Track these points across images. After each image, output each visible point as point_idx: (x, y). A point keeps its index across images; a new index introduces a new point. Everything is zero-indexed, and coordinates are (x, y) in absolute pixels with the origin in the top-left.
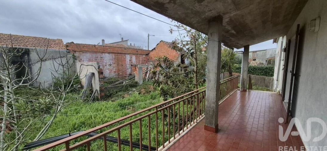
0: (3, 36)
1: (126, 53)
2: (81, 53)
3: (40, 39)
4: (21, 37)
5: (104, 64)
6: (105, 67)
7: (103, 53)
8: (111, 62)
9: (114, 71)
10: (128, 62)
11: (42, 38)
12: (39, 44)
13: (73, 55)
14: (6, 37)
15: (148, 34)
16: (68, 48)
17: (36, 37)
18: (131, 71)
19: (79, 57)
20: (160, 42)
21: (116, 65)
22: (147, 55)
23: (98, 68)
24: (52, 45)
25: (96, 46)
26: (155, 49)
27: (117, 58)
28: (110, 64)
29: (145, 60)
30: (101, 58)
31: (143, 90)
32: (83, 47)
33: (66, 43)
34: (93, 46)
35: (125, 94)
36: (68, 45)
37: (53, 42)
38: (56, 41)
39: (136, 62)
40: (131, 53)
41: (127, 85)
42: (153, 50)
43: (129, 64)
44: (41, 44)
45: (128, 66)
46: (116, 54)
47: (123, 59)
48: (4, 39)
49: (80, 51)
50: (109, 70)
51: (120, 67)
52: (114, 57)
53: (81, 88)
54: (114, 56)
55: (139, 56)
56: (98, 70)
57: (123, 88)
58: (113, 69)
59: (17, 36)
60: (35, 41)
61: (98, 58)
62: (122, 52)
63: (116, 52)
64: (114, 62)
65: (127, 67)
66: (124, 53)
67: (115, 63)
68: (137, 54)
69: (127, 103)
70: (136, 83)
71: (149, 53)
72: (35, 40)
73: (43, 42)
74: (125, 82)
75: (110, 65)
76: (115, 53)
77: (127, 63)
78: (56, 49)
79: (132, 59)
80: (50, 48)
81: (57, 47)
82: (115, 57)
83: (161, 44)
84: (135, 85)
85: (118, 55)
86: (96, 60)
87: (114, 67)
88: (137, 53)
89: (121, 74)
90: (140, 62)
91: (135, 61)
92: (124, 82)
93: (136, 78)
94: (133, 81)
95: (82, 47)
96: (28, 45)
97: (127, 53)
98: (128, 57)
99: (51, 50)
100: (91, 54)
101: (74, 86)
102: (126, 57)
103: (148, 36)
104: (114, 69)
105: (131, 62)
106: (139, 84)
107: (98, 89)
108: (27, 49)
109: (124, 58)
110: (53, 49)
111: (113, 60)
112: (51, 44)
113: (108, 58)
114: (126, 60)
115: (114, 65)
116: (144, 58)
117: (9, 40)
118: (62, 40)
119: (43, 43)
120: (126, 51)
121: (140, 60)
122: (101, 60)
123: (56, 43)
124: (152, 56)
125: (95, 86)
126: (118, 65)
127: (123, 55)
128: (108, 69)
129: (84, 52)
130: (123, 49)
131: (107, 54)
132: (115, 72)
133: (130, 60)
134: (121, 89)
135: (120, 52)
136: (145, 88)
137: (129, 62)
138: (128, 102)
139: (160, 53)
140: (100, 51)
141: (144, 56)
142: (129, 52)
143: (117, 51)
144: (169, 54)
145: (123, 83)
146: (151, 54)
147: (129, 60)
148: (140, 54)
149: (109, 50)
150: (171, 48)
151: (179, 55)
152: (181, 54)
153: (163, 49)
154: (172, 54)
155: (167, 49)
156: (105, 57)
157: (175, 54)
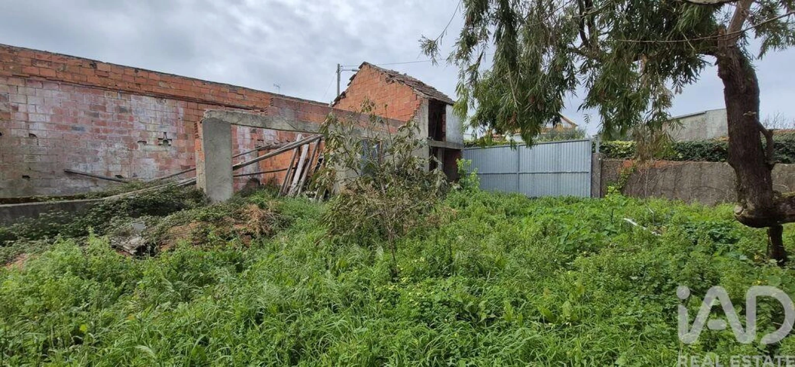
1: (238, 104)
2: (16, 82)
5: (136, 135)
6: (140, 147)
7: (131, 92)
8: (170, 129)
10: (243, 135)
15: (339, 65)
20: (361, 67)
25: (99, 67)
26: (345, 97)
28: (162, 136)
30: (122, 110)
32: (33, 62)
34: (87, 65)
43: (248, 142)
46: (194, 105)
50: (157, 160)
52: (181, 115)
54: (181, 110)
58: (178, 156)
61: (104, 109)
62: (220, 100)
63: (191, 95)
64: (181, 131)
66: (227, 102)
67: (185, 136)
75: (165, 141)
76: (189, 100)
77: (239, 141)
82: (186, 114)
83: (362, 75)
85: (203, 107)
86: (96, 115)
87: (181, 150)
91: (272, 134)
95: (24, 61)
97: (242, 105)
100: (68, 91)
103: (339, 70)
104: (183, 155)
105: (256, 138)
106: (209, 201)
111: (174, 122)
113: (152, 114)
115: (182, 141)
120: (241, 98)
122: (119, 117)
127: (223, 109)
128: (156, 156)
130: (225, 89)
131: (149, 102)
133: (254, 132)
135: (209, 98)
137: (248, 137)
140: (119, 85)
142: (252, 101)
143: (199, 93)
147: (248, 131)
149: (162, 87)
150: (393, 82)
151: (421, 101)
152: (429, 101)
153: (369, 92)
154: (396, 105)
155: (382, 88)
156: (140, 109)
157: (406, 101)
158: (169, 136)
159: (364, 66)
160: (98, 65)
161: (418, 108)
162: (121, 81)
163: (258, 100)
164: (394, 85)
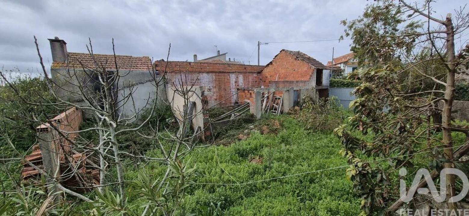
0: (85, 56)
1: (230, 71)
2: (173, 74)
3: (124, 57)
4: (103, 56)
7: (200, 72)
8: (211, 85)
9: (215, 98)
11: (126, 56)
12: (124, 64)
13: (164, 78)
14: (88, 57)
15: (259, 42)
16: (157, 68)
17: (120, 56)
18: (238, 97)
19: (170, 80)
20: (281, 52)
21: (217, 90)
22: (259, 73)
23: (202, 94)
24: (138, 65)
25: (192, 64)
26: (272, 64)
27: (218, 80)
28: (209, 88)
29: (256, 82)
30: (198, 79)
31: (265, 128)
32: (176, 65)
33: (155, 62)
35: (239, 134)
36: (157, 63)
37: (139, 61)
38: (143, 60)
39: (244, 84)
40: (237, 71)
41: (239, 120)
42: (268, 65)
43: (234, 87)
44: (126, 65)
45: (234, 91)
46: (217, 74)
47: (226, 80)
48: (86, 61)
49: (173, 72)
51: (223, 93)
53: (175, 123)
54: (214, 77)
55: (249, 76)
56: (201, 97)
57: (234, 123)
58: (213, 95)
59: (99, 56)
60: (119, 61)
62: (225, 71)
63: (216, 70)
64: (214, 85)
65: (232, 92)
66: (227, 71)
67: (215, 87)
68: (246, 73)
69: (247, 148)
70: (252, 116)
71: (263, 71)
72: (119, 59)
73: (128, 61)
74: (235, 115)
75: (210, 90)
76: (216, 72)
77: (231, 87)
78: (144, 70)
79: (238, 80)
80: (137, 70)
81: (144, 68)
82: (215, 78)
83: (282, 55)
84: (250, 119)
85: (220, 74)
87: (214, 93)
88: (245, 71)
89: (224, 102)
90: (249, 84)
91: (242, 82)
92: (233, 115)
93: (251, 108)
94: (247, 114)
95: (174, 66)
96: (112, 67)
97: (232, 72)
98: (233, 77)
99: (138, 72)
101: (167, 120)
102: (230, 77)
103: (258, 44)
104: (215, 95)
105: (237, 85)
106: (256, 117)
107: (202, 126)
108: (111, 71)
109: (228, 79)
110: (140, 70)
111: (213, 82)
112: (137, 63)
113: (206, 80)
114: (230, 82)
115: (215, 90)
116: (256, 77)
117: (91, 62)
118: (149, 57)
119: (128, 63)
120: (231, 68)
121: (249, 82)
122: (198, 82)
123: (142, 62)
124: (267, 75)
125: (197, 122)
126: (220, 89)
127: (226, 74)
129: (176, 73)
130: (226, 66)
131: (205, 75)
132: (216, 100)
133: (236, 82)
134: (231, 125)
135: (222, 70)
136: (268, 125)
137: (234, 84)
138: (249, 147)
139: (280, 69)
140: (197, 70)
141: (255, 75)
142: (234, 69)
143: (218, 69)
144: (296, 69)
145: (230, 116)
146: (266, 72)
147: (234, 82)
148: (249, 73)
149: (208, 69)
150: (299, 60)
151: (314, 70)
152: (317, 70)
153: (285, 63)
154: (300, 70)
155: (292, 62)
156: (203, 78)
157: (305, 69)
158: (211, 88)
159: (283, 51)
160: (191, 63)
161: (312, 74)
162: (197, 69)
163: (237, 69)
164: (299, 61)
